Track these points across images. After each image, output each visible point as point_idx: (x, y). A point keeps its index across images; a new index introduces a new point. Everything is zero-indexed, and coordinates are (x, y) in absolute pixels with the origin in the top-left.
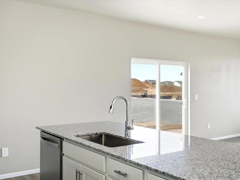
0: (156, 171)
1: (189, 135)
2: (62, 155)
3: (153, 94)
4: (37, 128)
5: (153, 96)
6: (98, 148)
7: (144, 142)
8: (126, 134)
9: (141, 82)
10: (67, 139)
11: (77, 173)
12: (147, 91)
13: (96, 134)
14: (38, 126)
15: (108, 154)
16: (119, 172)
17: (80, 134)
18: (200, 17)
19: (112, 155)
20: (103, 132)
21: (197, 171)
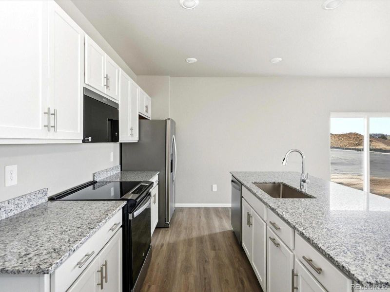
2: (242, 198)
7: (315, 198)
8: (302, 187)
10: (246, 186)
13: (274, 183)
16: (273, 224)
17: (258, 181)
20: (281, 182)
21: (359, 248)
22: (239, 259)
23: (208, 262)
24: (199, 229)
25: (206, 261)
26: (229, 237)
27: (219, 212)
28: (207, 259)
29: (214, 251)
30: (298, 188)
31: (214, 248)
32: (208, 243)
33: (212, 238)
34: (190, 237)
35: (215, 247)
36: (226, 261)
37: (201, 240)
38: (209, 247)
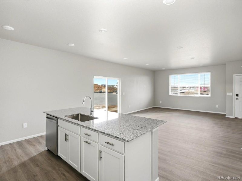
0: (104, 133)
1: (121, 113)
2: (57, 126)
3: (105, 91)
4: (44, 112)
5: (104, 92)
6: (76, 123)
7: (98, 118)
8: (91, 114)
9: (99, 86)
10: (60, 118)
11: (65, 135)
12: (102, 90)
13: (76, 114)
14: (44, 111)
15: (81, 125)
16: (87, 134)
17: (67, 115)
18: (125, 58)
19: (84, 126)
21: (123, 132)
22: (57, 164)
23: (37, 175)
24: (19, 158)
25: (34, 176)
26: (46, 155)
27: (31, 142)
28: (35, 174)
29: (38, 167)
30: (89, 115)
31: (37, 166)
32: (31, 165)
33: (33, 160)
34: (13, 166)
35: (37, 164)
36: (50, 169)
37: (23, 165)
38: (32, 166)
